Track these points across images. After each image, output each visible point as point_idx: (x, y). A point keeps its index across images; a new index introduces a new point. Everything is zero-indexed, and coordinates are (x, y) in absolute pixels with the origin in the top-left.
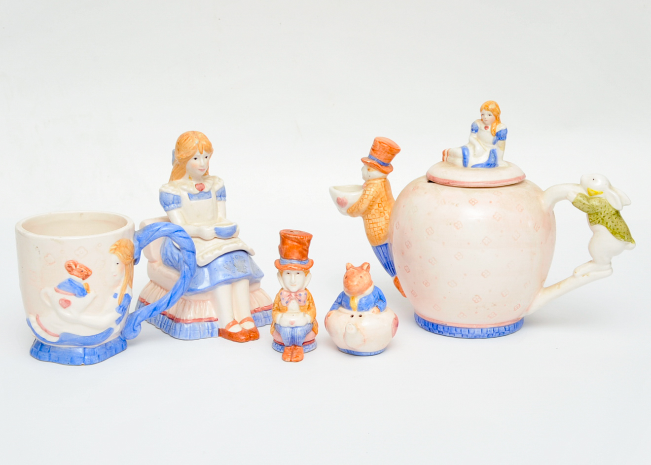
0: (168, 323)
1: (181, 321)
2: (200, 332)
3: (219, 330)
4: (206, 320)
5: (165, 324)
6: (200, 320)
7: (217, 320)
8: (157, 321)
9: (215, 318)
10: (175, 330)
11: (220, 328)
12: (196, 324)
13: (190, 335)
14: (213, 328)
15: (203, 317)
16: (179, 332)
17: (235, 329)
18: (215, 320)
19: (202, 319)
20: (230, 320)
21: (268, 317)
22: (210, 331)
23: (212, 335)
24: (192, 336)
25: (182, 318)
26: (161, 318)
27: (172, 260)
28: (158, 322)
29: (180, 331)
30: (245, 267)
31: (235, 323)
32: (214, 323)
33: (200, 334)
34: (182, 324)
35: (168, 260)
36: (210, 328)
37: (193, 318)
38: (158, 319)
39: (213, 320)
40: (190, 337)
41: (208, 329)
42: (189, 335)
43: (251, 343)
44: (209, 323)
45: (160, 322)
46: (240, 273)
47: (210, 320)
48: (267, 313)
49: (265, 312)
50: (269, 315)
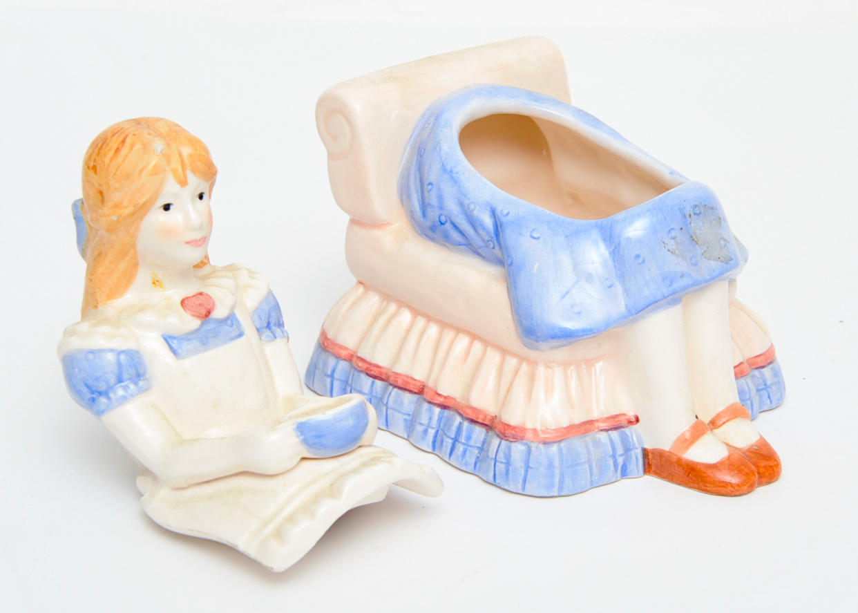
0: (469, 438)
1: (529, 435)
2: (591, 468)
3: (645, 453)
4: (603, 425)
5: (456, 440)
6: (586, 427)
7: (637, 420)
8: (420, 428)
9: (631, 414)
10: (508, 463)
11: (648, 446)
12: (577, 443)
13: (562, 482)
14: (627, 449)
15: (595, 415)
16: (523, 472)
17: (706, 452)
18: (630, 422)
19: (591, 422)
20: (683, 425)
21: (766, 387)
22: (620, 461)
23: (624, 473)
24: (568, 481)
25: (529, 425)
26: (436, 417)
27: (465, 226)
28: (426, 432)
29: (527, 467)
30: (722, 242)
31: (699, 430)
32: (627, 430)
33: (591, 475)
34: (534, 446)
35: (448, 226)
36: (620, 450)
37: (565, 424)
38: (424, 420)
39: (623, 420)
40: (561, 488)
41: (614, 456)
42: (557, 480)
43: (762, 493)
44: (614, 434)
45: (432, 432)
46: (713, 264)
47: (618, 424)
48: (762, 375)
49: (756, 373)
50: (769, 382)
